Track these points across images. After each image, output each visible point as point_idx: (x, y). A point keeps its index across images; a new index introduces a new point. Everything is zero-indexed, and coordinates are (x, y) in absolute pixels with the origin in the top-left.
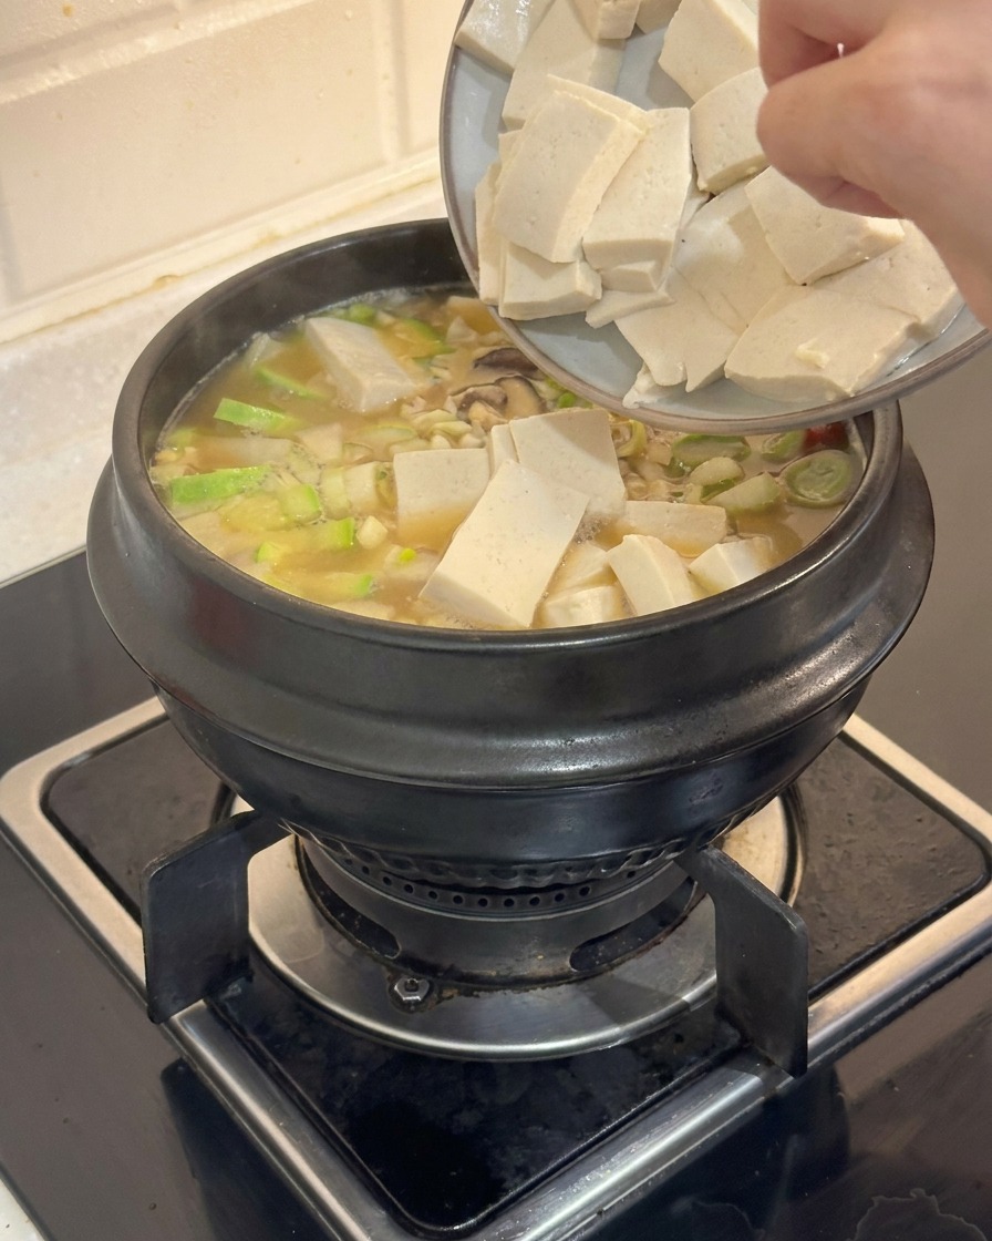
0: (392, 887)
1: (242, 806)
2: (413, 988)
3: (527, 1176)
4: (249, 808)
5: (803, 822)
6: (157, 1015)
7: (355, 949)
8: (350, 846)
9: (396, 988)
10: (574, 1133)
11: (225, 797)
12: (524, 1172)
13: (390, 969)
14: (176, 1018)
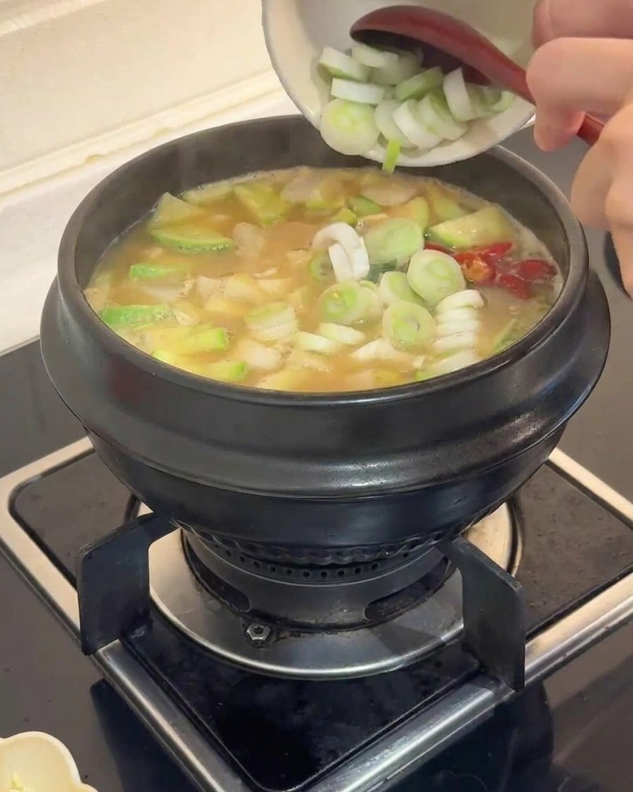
0: (246, 564)
1: (144, 510)
2: (258, 632)
3: (336, 758)
4: (150, 511)
5: (522, 520)
6: (88, 649)
8: (219, 537)
9: (248, 631)
11: (133, 504)
12: (333, 753)
13: (244, 619)
14: (100, 651)
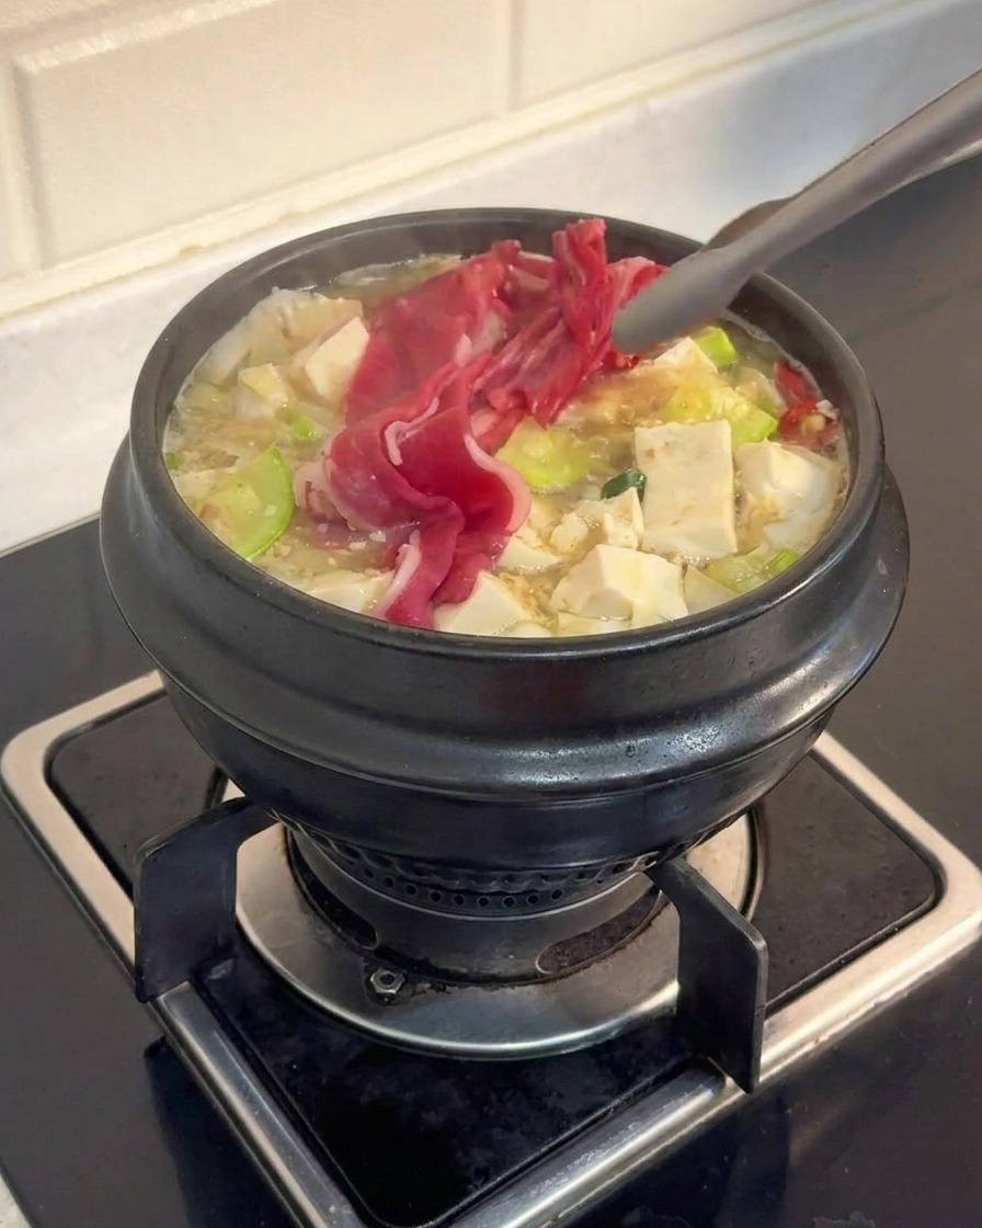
0: (372, 880)
1: (233, 792)
2: (387, 981)
3: (487, 1180)
4: (240, 794)
6: (144, 994)
7: (335, 936)
9: (372, 979)
10: (535, 1139)
11: (219, 780)
12: (485, 1175)
13: (367, 959)
14: (161, 998)
